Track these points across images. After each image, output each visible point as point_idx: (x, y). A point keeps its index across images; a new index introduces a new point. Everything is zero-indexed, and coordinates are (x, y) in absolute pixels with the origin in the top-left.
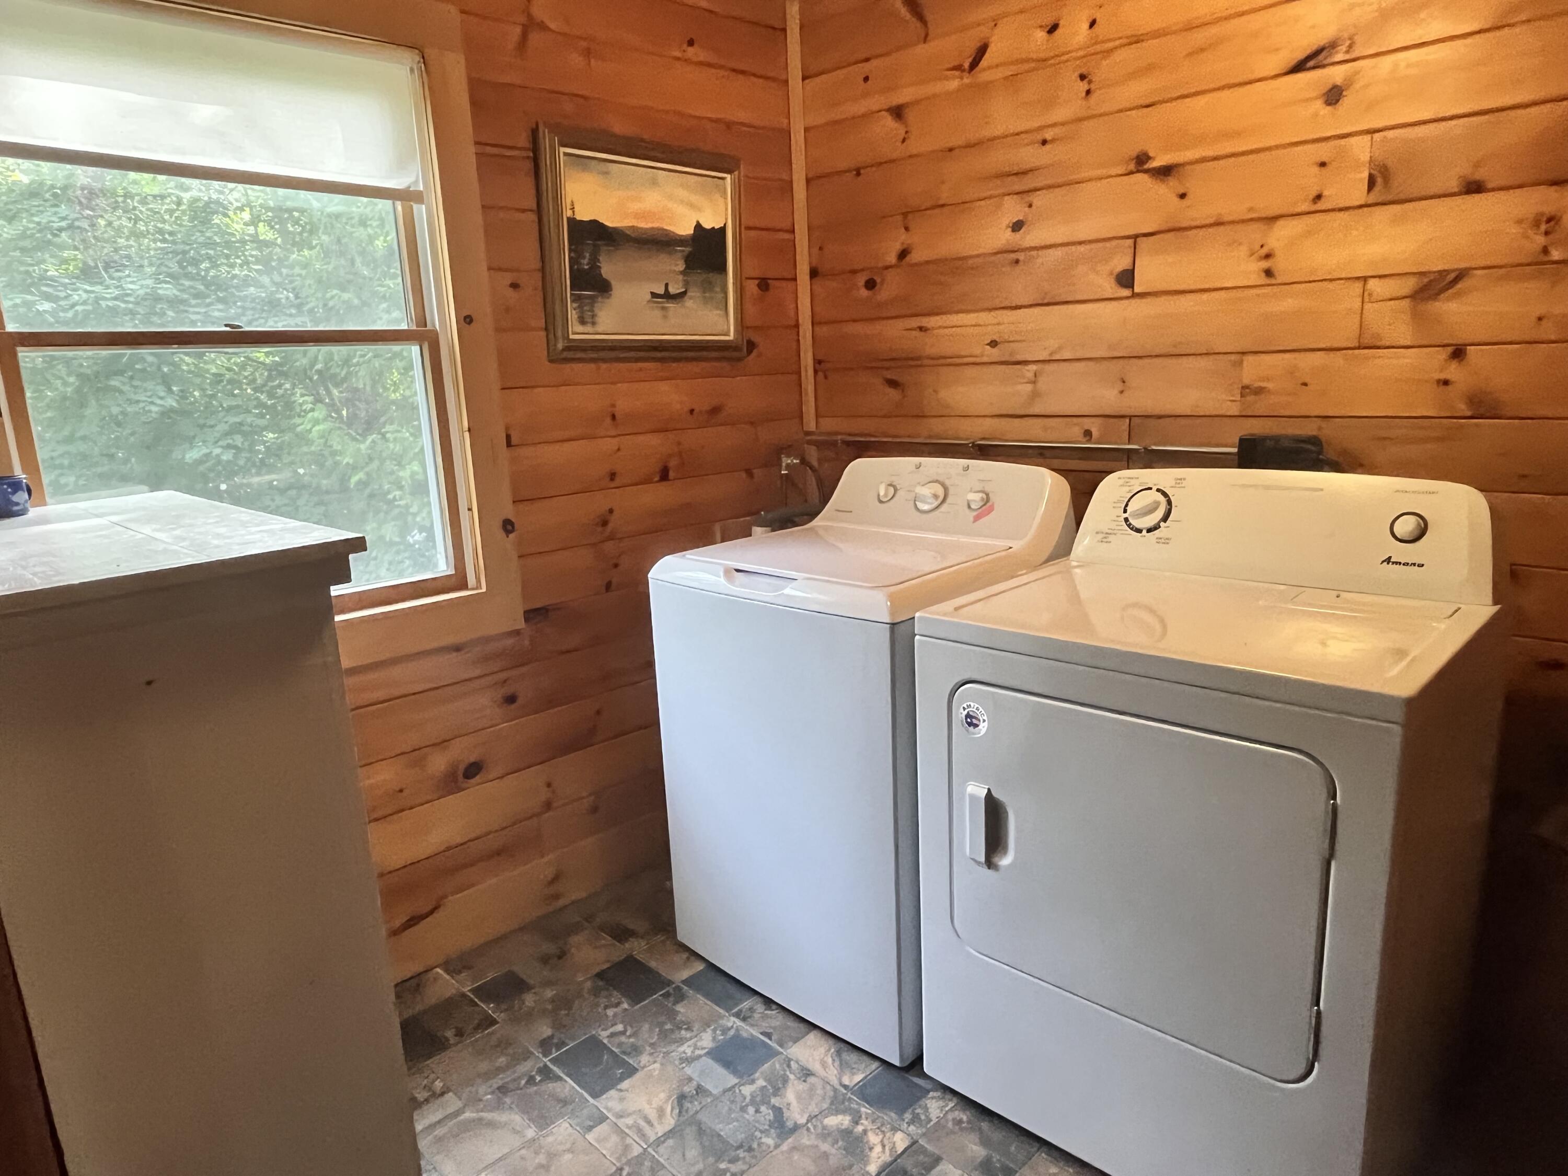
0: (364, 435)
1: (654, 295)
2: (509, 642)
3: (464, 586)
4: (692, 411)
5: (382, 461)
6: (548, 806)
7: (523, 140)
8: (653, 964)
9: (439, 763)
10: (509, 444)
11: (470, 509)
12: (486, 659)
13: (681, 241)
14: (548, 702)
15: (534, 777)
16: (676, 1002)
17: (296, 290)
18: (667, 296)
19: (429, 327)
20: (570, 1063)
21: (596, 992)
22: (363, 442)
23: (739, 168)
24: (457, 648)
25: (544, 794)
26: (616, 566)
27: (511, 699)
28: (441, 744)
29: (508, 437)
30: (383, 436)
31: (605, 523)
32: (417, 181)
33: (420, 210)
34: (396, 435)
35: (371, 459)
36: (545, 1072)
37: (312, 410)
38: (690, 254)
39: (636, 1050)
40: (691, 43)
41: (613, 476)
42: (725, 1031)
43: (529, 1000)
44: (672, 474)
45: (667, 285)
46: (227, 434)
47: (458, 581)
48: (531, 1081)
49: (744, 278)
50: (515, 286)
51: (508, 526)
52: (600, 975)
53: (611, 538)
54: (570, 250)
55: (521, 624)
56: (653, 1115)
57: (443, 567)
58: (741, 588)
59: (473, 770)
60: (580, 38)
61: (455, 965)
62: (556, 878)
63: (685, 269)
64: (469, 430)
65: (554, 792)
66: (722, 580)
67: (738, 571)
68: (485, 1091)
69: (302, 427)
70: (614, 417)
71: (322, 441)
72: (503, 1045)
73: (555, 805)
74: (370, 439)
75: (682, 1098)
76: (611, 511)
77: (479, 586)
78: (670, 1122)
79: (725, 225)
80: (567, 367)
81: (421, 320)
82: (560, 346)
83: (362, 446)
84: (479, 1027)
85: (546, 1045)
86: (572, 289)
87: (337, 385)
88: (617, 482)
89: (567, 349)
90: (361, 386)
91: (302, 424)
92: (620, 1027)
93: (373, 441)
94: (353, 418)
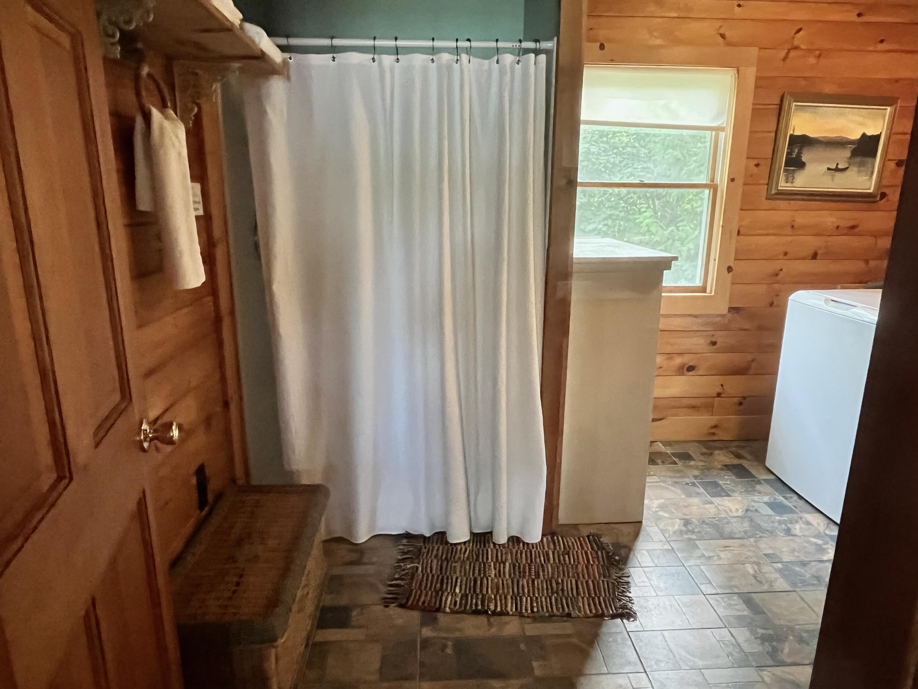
0: (668, 226)
1: (829, 169)
2: (719, 319)
3: (705, 292)
4: (838, 227)
5: (674, 241)
6: (719, 395)
7: (777, 101)
8: (750, 470)
9: (678, 361)
10: (739, 233)
11: (715, 260)
12: (707, 324)
13: (851, 142)
14: (730, 349)
15: (717, 380)
16: (756, 484)
17: (650, 150)
18: (837, 170)
19: (715, 183)
20: (705, 485)
21: (721, 469)
22: (666, 230)
23: (897, 103)
24: (696, 316)
25: (719, 389)
26: (778, 295)
27: (714, 343)
28: (680, 354)
29: (739, 231)
30: (677, 228)
31: (777, 275)
32: (723, 123)
33: (722, 135)
34: (684, 228)
35: (668, 239)
36: (694, 484)
37: (645, 212)
38: (855, 149)
39: (733, 491)
40: (882, 41)
41: (786, 254)
42: (775, 499)
43: (692, 463)
44: (818, 257)
45: (837, 164)
46: (606, 219)
47: (703, 289)
48: (687, 484)
49: (887, 159)
50: (757, 165)
51: (730, 269)
52: (725, 466)
53: (778, 282)
54: (788, 149)
55: (725, 312)
56: (733, 510)
57: (698, 283)
58: (831, 308)
59: (691, 368)
60: (816, 50)
61: (666, 443)
62: (715, 427)
63: (851, 156)
64: (722, 226)
65: (723, 389)
66: (823, 303)
67: (832, 301)
68: (669, 481)
69: (639, 220)
70: (793, 227)
71: (647, 228)
72: (679, 471)
73: (722, 395)
74: (670, 229)
75: (747, 510)
76: (781, 270)
77: (711, 293)
78: (740, 513)
79: (881, 133)
80: (773, 202)
81: (712, 180)
82: (773, 192)
83: (666, 233)
84: (671, 463)
85: (696, 477)
86: (785, 166)
87: (659, 199)
88: (788, 257)
89: (776, 194)
90: (671, 200)
91: (638, 219)
92: (729, 482)
93: (672, 231)
94: (663, 216)
